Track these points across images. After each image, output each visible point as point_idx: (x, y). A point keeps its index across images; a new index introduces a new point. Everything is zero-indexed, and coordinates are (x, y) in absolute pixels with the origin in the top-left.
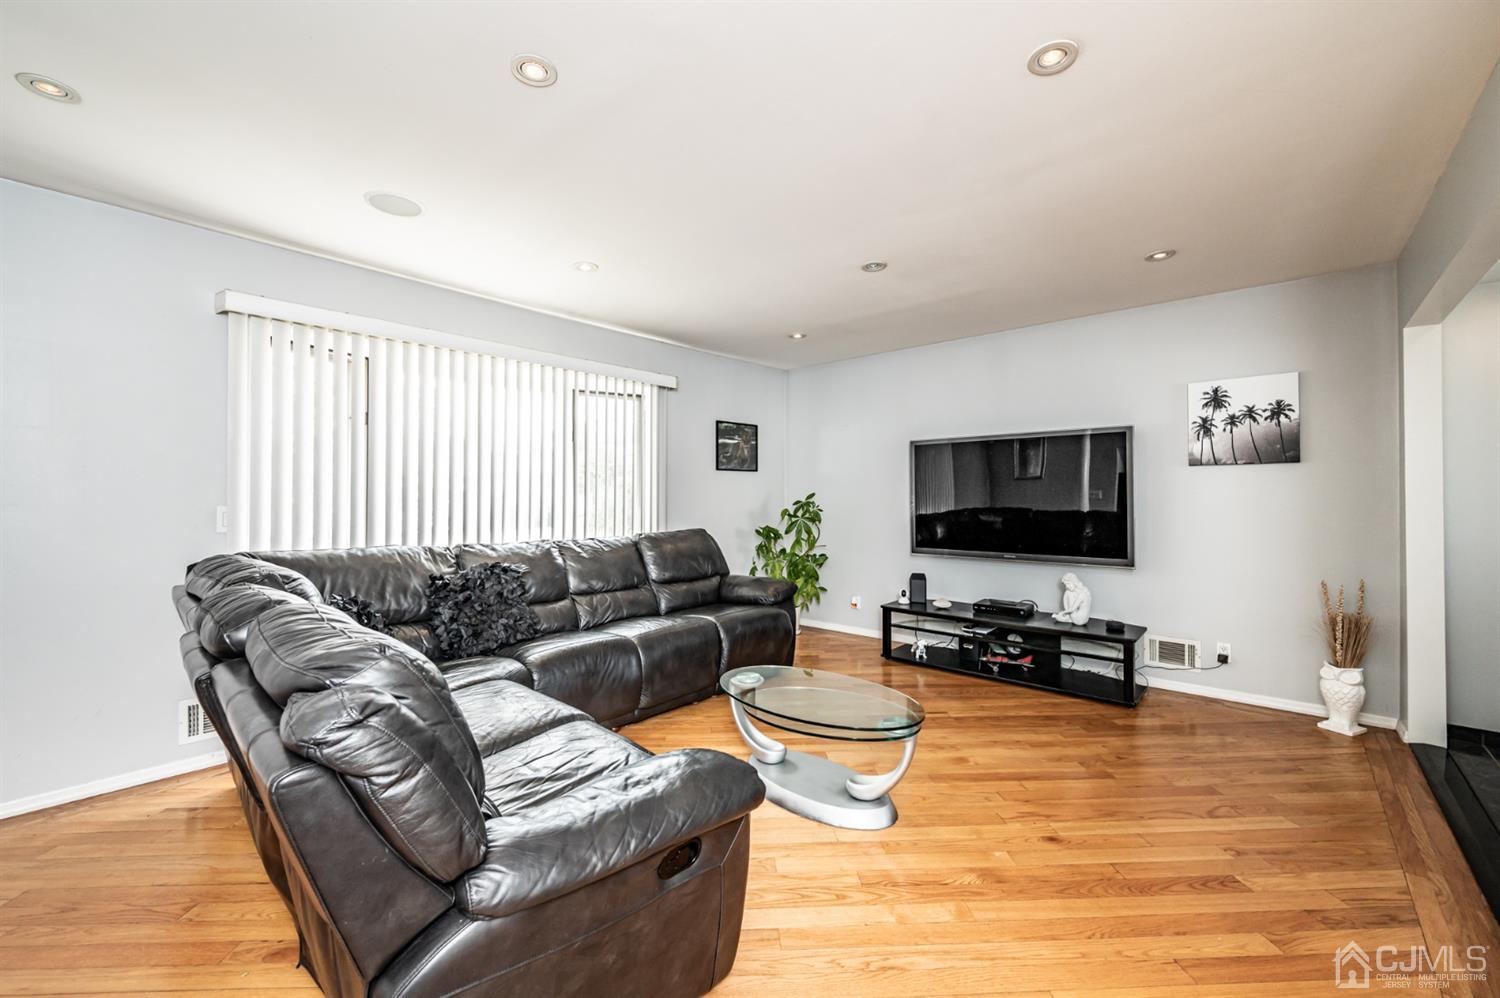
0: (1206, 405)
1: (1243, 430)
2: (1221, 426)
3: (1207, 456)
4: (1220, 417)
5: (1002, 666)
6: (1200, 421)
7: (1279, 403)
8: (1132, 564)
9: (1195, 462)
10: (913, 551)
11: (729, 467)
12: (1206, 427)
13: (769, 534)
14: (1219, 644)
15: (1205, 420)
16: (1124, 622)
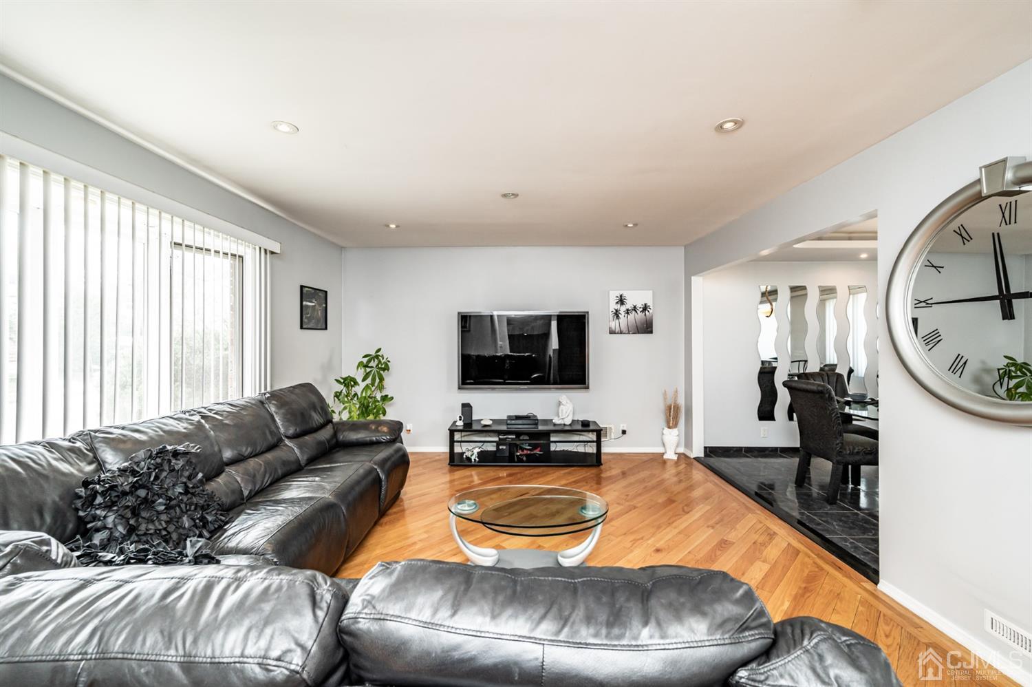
0: (617, 303)
1: (632, 316)
2: (623, 314)
3: (617, 330)
4: (623, 309)
5: (527, 455)
6: (614, 311)
7: (645, 304)
8: (588, 388)
9: (612, 332)
10: (459, 388)
11: (309, 326)
12: (617, 314)
13: (349, 382)
14: (622, 425)
15: (617, 311)
16: (590, 420)
